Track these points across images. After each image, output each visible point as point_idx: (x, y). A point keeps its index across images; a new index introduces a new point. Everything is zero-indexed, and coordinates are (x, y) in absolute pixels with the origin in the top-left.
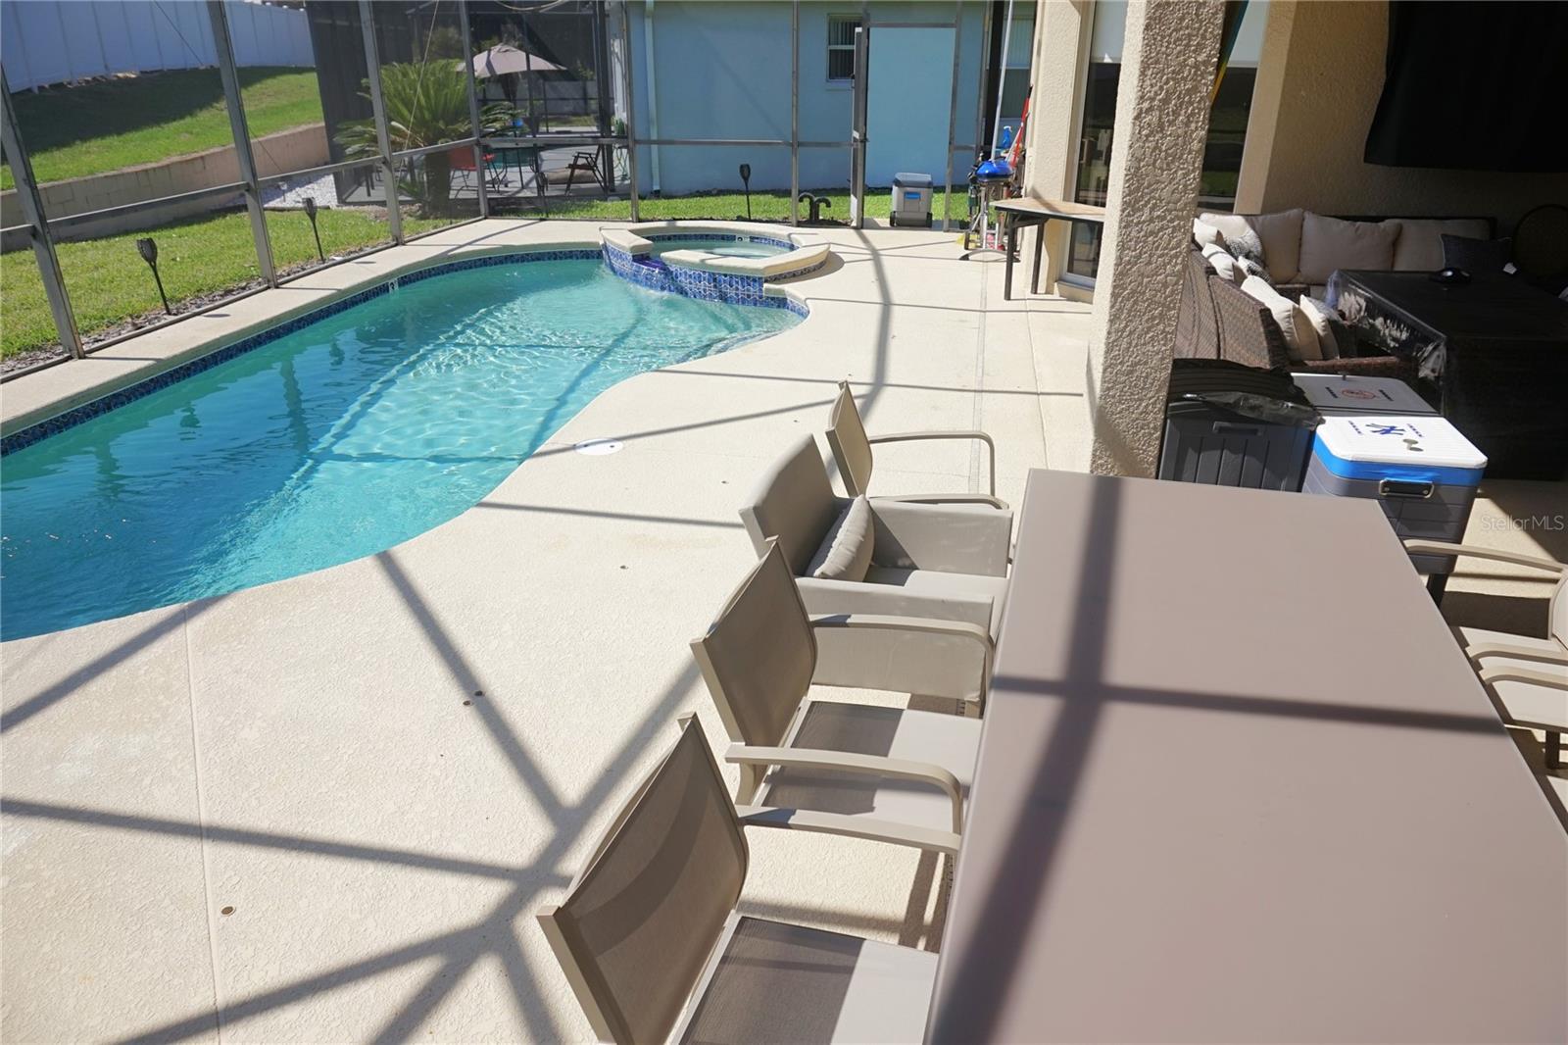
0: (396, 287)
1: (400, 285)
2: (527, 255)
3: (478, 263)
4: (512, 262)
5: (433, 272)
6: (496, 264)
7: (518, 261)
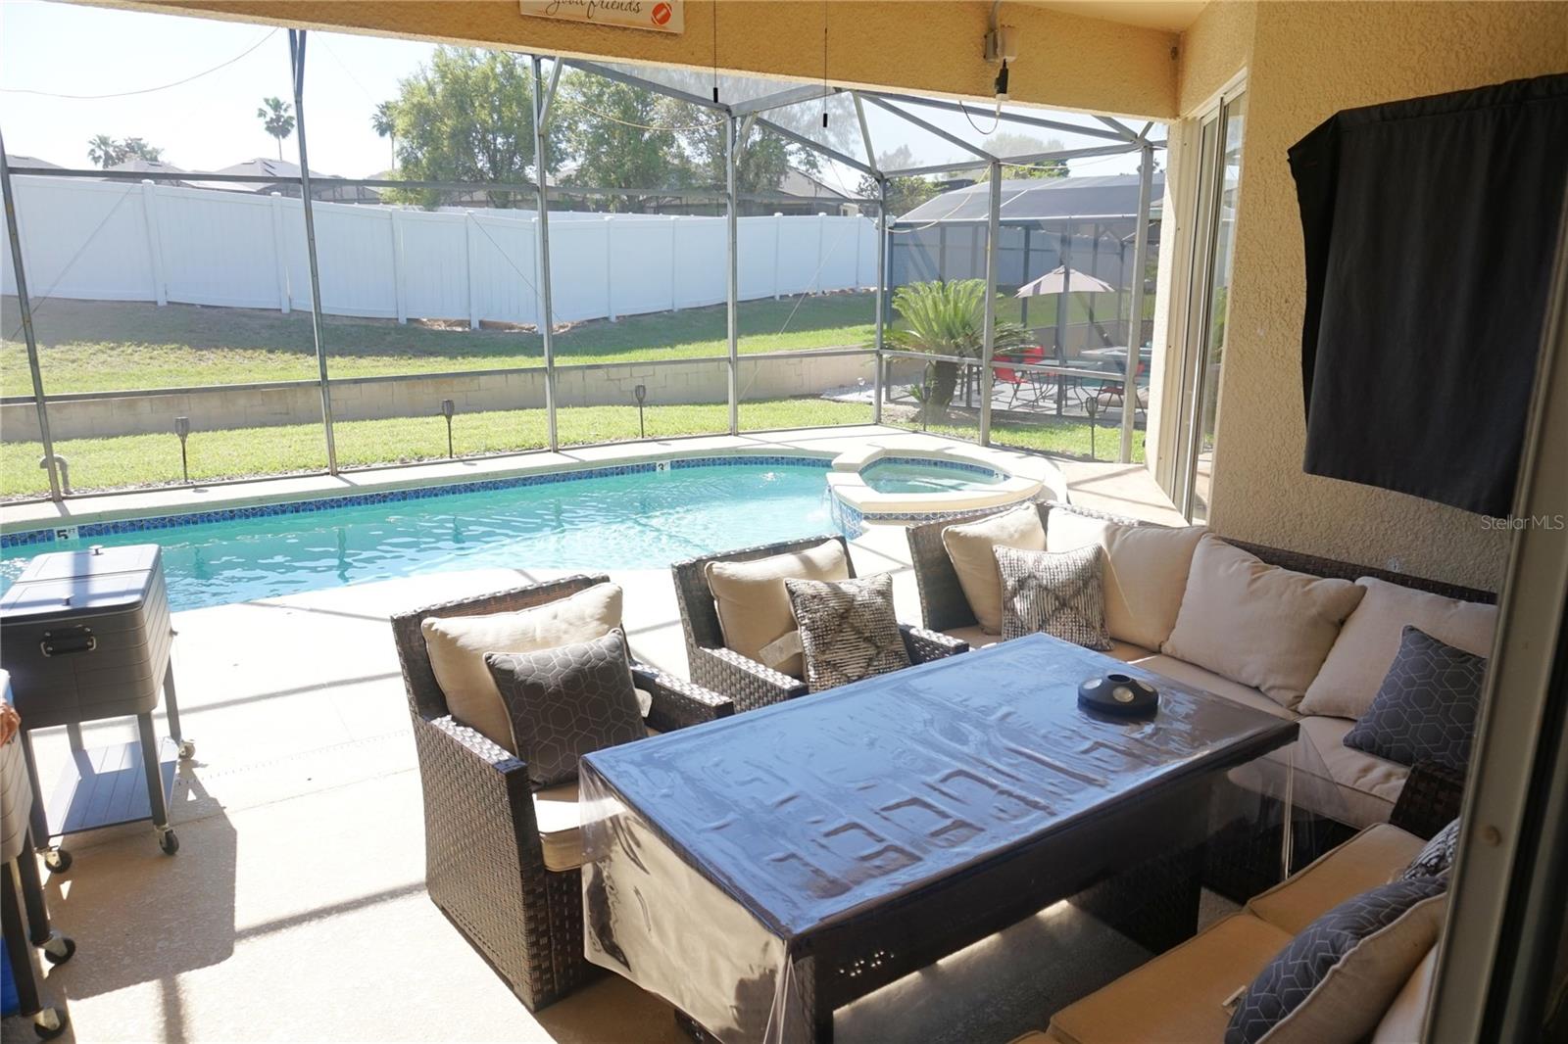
0: (667, 468)
1: (672, 467)
2: (819, 460)
3: (770, 461)
4: (804, 465)
5: (718, 462)
6: (787, 464)
7: (809, 464)
